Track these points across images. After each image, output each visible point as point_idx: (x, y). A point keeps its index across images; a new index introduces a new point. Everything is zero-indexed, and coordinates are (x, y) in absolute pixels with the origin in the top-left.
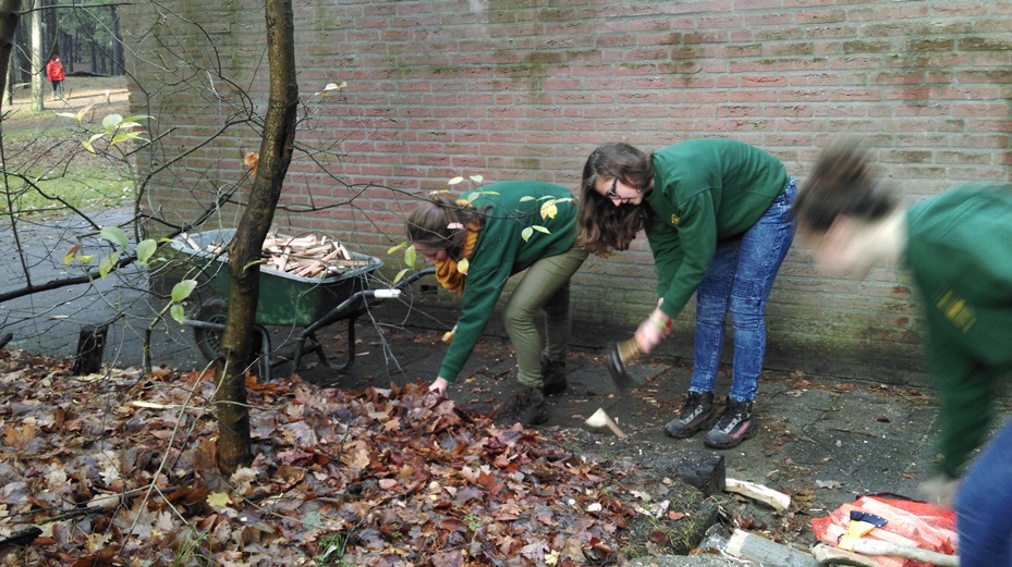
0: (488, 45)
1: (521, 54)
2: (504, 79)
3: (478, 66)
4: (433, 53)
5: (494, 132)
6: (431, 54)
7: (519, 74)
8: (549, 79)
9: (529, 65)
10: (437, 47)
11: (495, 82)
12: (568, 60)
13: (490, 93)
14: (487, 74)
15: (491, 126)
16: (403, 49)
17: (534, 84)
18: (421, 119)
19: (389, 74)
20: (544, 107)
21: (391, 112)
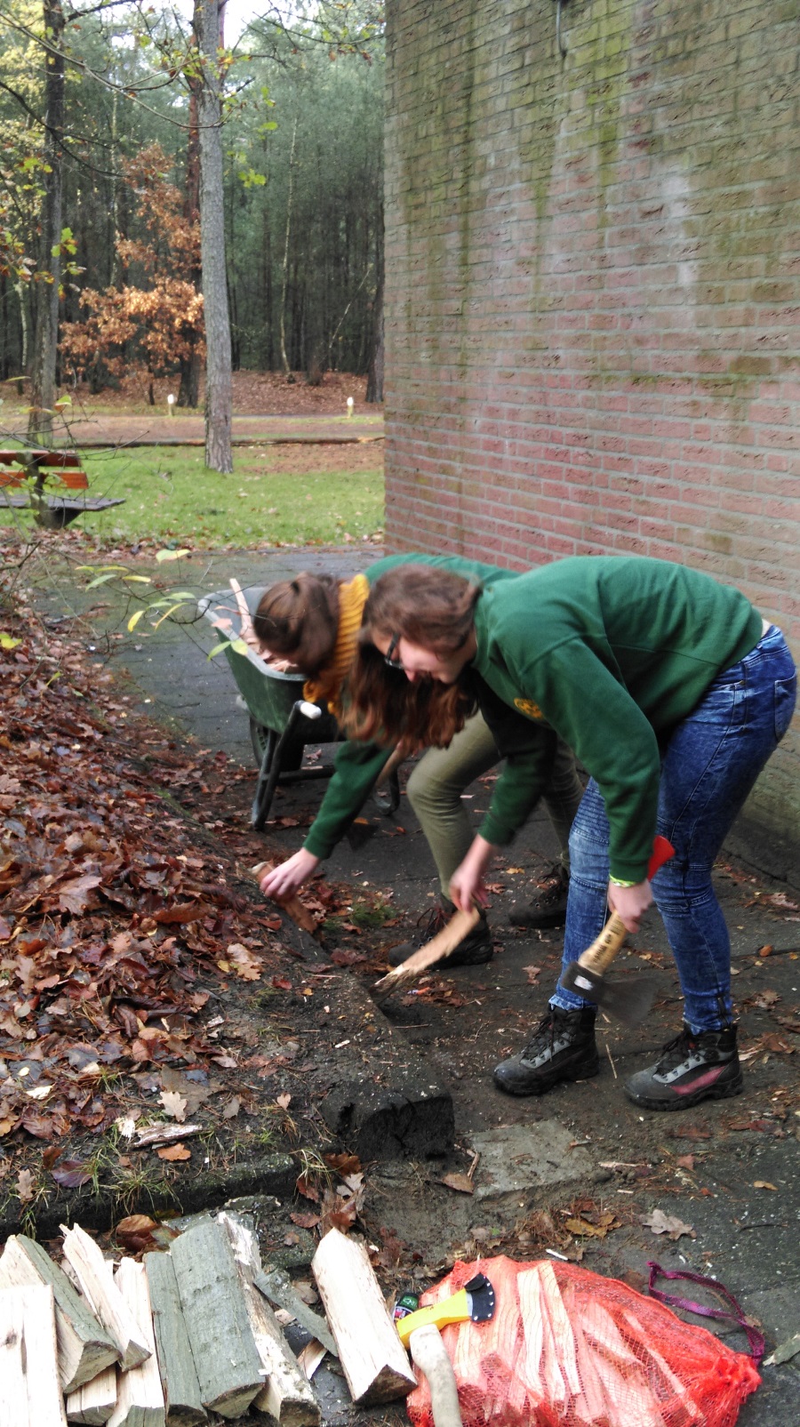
0: (692, 341)
1: (729, 357)
2: (705, 398)
3: (678, 375)
4: (636, 351)
5: (687, 485)
6: (633, 353)
7: (721, 391)
8: (754, 403)
9: (734, 377)
10: (640, 341)
11: (694, 403)
12: (780, 371)
13: (687, 420)
14: (687, 389)
15: (685, 475)
16: (607, 343)
17: (737, 409)
18: (616, 455)
19: (591, 381)
20: (746, 450)
21: (589, 440)
